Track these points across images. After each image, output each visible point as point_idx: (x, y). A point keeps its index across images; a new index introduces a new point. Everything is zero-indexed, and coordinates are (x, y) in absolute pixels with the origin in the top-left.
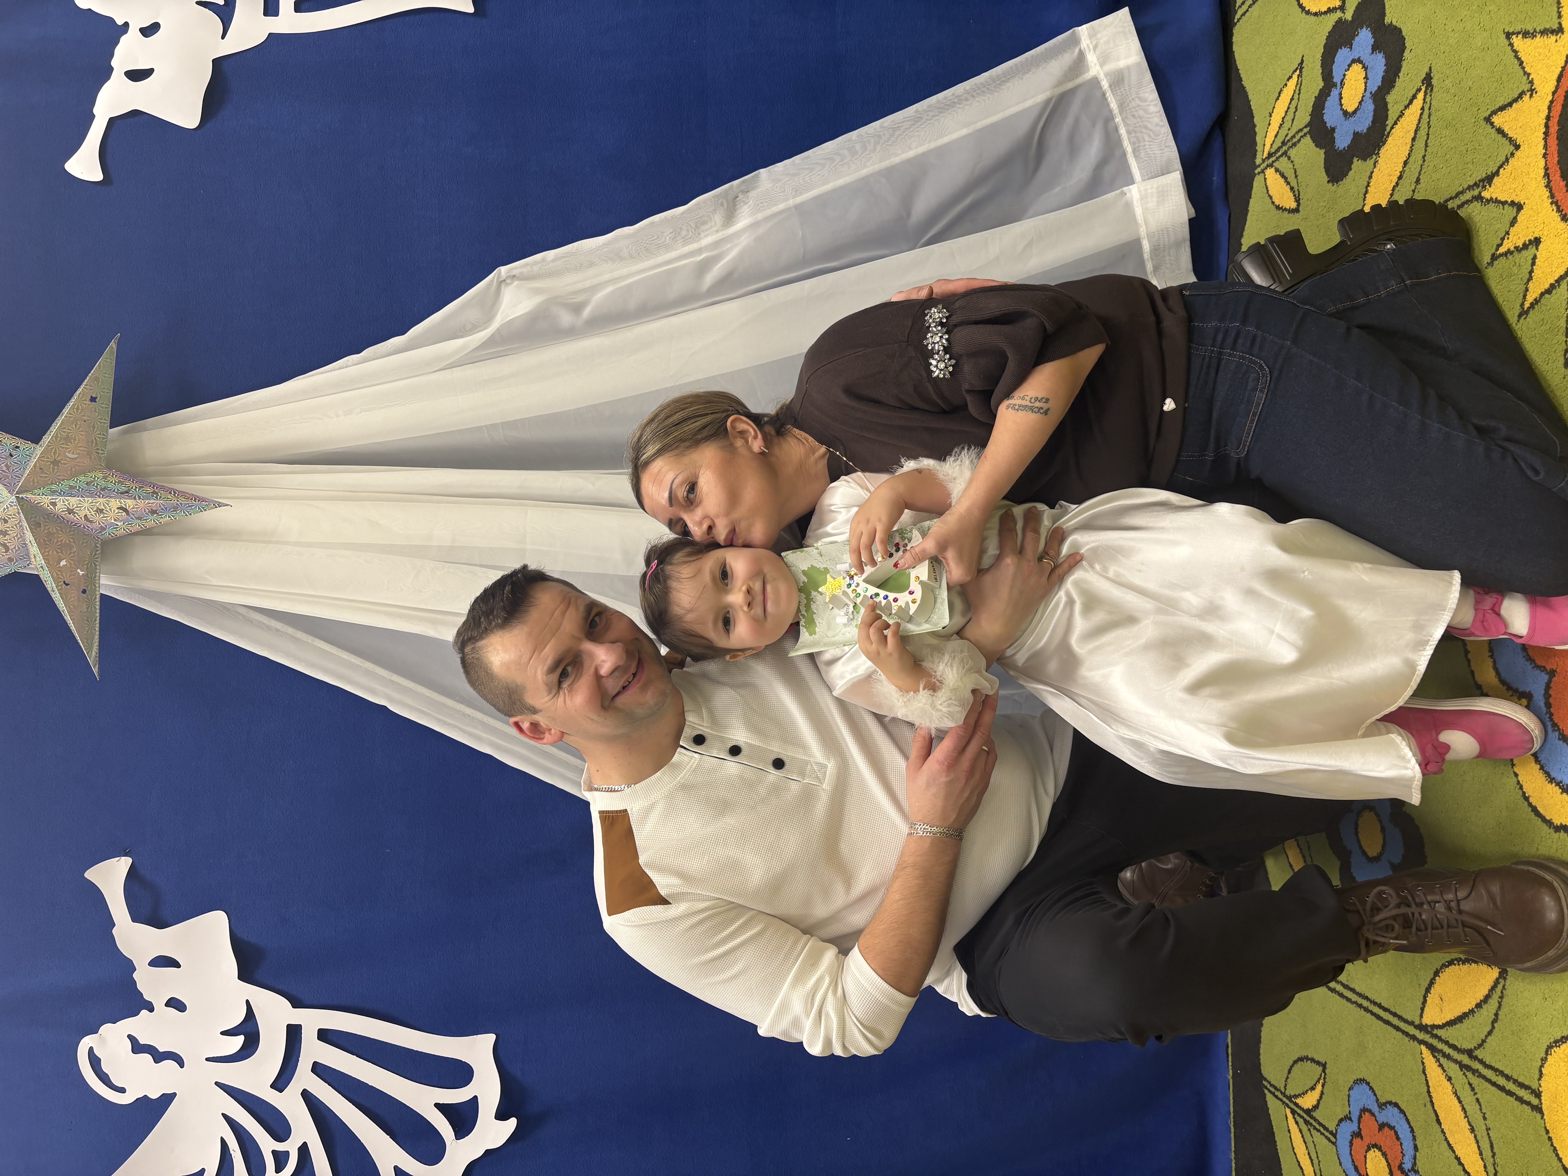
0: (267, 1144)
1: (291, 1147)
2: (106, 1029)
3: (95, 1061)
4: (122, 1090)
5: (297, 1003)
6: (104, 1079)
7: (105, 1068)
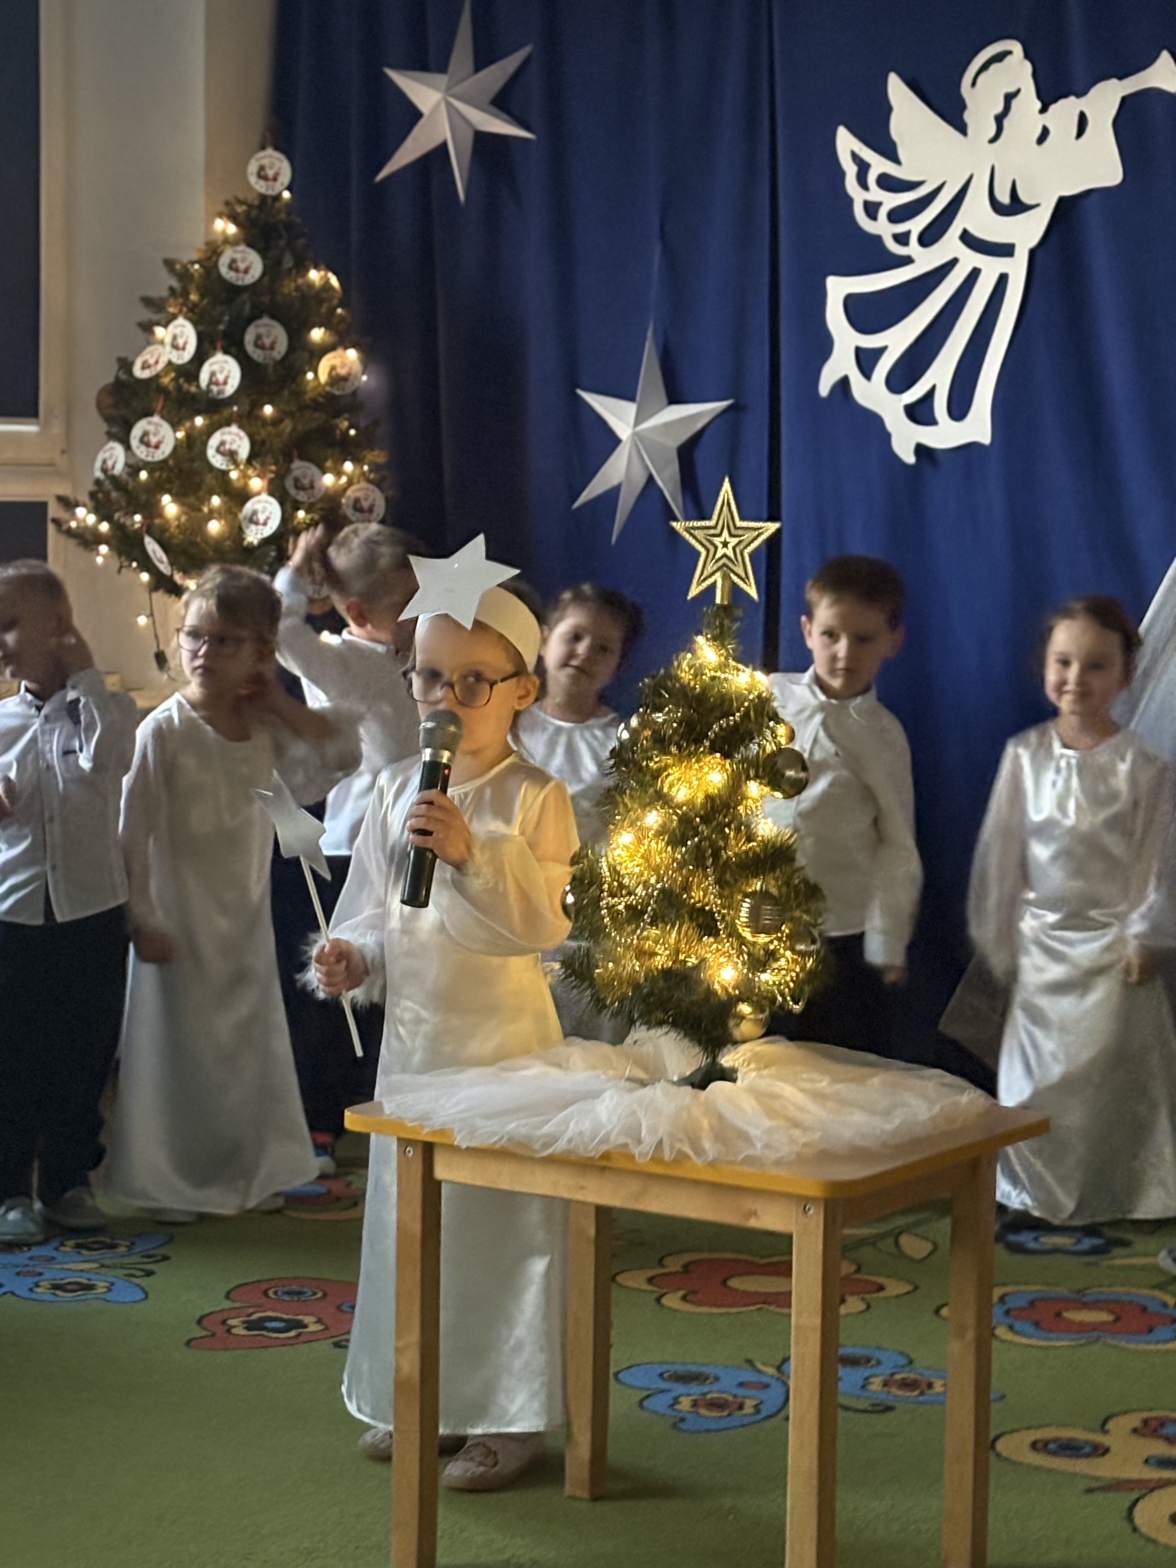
0: (916, 225)
1: (913, 249)
2: (1028, 67)
3: (1000, 57)
4: (974, 84)
5: (1033, 253)
6: (985, 67)
7: (994, 67)
